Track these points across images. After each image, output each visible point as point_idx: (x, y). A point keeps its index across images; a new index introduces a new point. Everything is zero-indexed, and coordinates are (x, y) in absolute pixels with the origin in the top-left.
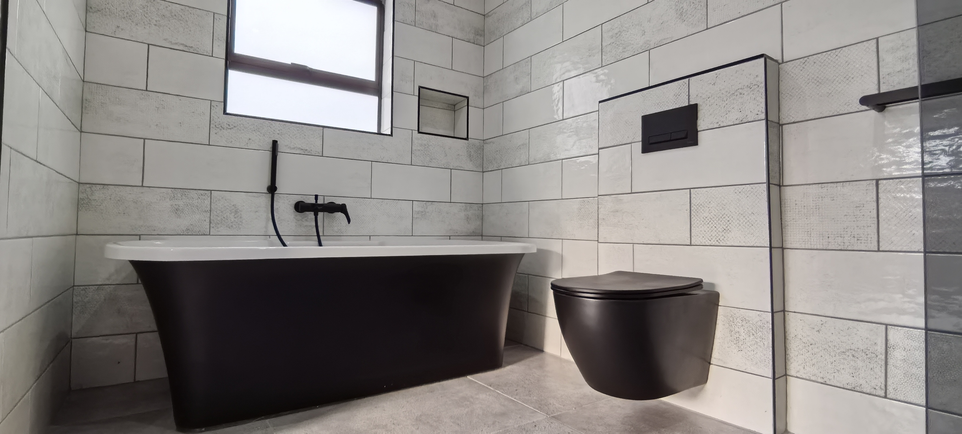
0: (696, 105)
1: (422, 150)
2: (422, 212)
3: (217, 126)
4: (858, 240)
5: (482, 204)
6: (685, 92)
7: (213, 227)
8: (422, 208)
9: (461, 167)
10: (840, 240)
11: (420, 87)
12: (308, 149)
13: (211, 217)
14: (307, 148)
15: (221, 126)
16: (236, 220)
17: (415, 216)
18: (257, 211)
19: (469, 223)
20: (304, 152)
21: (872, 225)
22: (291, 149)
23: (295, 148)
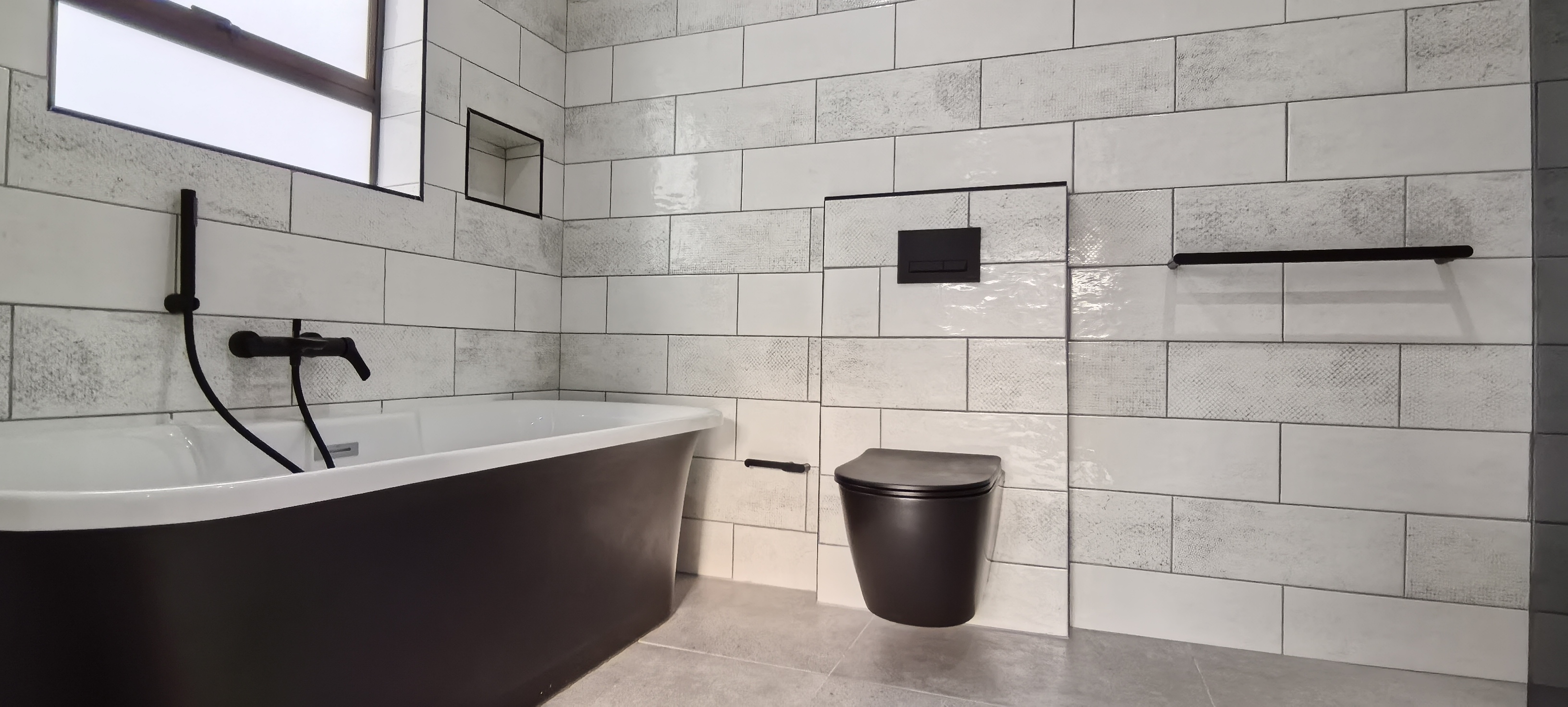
0: (978, 230)
1: (471, 232)
2: (471, 349)
3: (30, 139)
4: (1147, 405)
5: (560, 333)
6: (964, 210)
7: (20, 400)
8: (471, 342)
9: (530, 267)
10: (1128, 405)
11: (470, 111)
12: (260, 215)
13: (15, 374)
14: (257, 213)
15: (41, 140)
16: (85, 378)
17: (459, 358)
18: (138, 357)
19: (540, 368)
20: (252, 222)
21: (1161, 390)
22: (222, 212)
23: (229, 211)
